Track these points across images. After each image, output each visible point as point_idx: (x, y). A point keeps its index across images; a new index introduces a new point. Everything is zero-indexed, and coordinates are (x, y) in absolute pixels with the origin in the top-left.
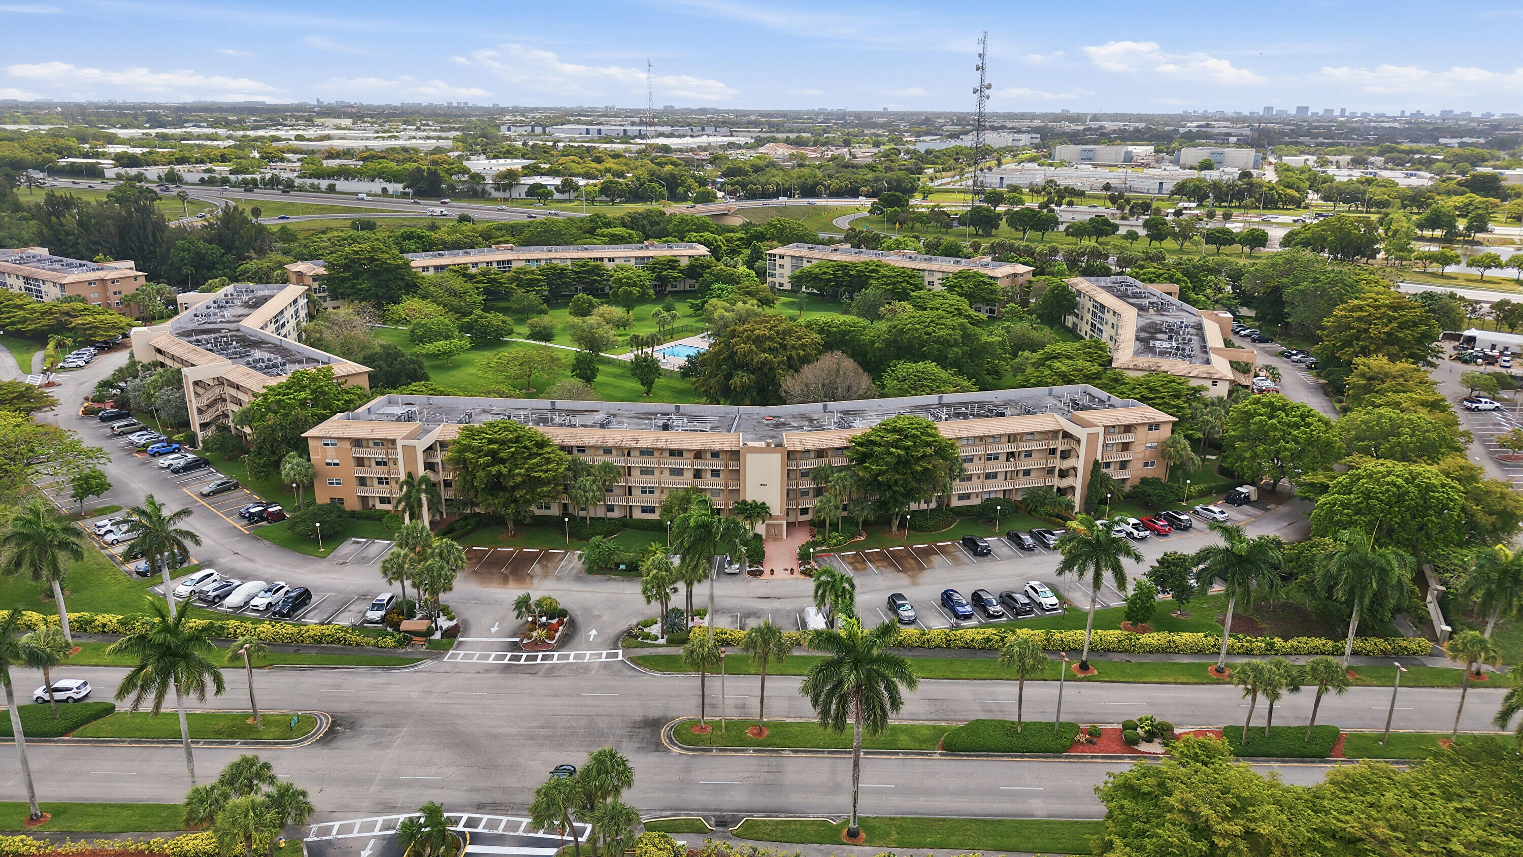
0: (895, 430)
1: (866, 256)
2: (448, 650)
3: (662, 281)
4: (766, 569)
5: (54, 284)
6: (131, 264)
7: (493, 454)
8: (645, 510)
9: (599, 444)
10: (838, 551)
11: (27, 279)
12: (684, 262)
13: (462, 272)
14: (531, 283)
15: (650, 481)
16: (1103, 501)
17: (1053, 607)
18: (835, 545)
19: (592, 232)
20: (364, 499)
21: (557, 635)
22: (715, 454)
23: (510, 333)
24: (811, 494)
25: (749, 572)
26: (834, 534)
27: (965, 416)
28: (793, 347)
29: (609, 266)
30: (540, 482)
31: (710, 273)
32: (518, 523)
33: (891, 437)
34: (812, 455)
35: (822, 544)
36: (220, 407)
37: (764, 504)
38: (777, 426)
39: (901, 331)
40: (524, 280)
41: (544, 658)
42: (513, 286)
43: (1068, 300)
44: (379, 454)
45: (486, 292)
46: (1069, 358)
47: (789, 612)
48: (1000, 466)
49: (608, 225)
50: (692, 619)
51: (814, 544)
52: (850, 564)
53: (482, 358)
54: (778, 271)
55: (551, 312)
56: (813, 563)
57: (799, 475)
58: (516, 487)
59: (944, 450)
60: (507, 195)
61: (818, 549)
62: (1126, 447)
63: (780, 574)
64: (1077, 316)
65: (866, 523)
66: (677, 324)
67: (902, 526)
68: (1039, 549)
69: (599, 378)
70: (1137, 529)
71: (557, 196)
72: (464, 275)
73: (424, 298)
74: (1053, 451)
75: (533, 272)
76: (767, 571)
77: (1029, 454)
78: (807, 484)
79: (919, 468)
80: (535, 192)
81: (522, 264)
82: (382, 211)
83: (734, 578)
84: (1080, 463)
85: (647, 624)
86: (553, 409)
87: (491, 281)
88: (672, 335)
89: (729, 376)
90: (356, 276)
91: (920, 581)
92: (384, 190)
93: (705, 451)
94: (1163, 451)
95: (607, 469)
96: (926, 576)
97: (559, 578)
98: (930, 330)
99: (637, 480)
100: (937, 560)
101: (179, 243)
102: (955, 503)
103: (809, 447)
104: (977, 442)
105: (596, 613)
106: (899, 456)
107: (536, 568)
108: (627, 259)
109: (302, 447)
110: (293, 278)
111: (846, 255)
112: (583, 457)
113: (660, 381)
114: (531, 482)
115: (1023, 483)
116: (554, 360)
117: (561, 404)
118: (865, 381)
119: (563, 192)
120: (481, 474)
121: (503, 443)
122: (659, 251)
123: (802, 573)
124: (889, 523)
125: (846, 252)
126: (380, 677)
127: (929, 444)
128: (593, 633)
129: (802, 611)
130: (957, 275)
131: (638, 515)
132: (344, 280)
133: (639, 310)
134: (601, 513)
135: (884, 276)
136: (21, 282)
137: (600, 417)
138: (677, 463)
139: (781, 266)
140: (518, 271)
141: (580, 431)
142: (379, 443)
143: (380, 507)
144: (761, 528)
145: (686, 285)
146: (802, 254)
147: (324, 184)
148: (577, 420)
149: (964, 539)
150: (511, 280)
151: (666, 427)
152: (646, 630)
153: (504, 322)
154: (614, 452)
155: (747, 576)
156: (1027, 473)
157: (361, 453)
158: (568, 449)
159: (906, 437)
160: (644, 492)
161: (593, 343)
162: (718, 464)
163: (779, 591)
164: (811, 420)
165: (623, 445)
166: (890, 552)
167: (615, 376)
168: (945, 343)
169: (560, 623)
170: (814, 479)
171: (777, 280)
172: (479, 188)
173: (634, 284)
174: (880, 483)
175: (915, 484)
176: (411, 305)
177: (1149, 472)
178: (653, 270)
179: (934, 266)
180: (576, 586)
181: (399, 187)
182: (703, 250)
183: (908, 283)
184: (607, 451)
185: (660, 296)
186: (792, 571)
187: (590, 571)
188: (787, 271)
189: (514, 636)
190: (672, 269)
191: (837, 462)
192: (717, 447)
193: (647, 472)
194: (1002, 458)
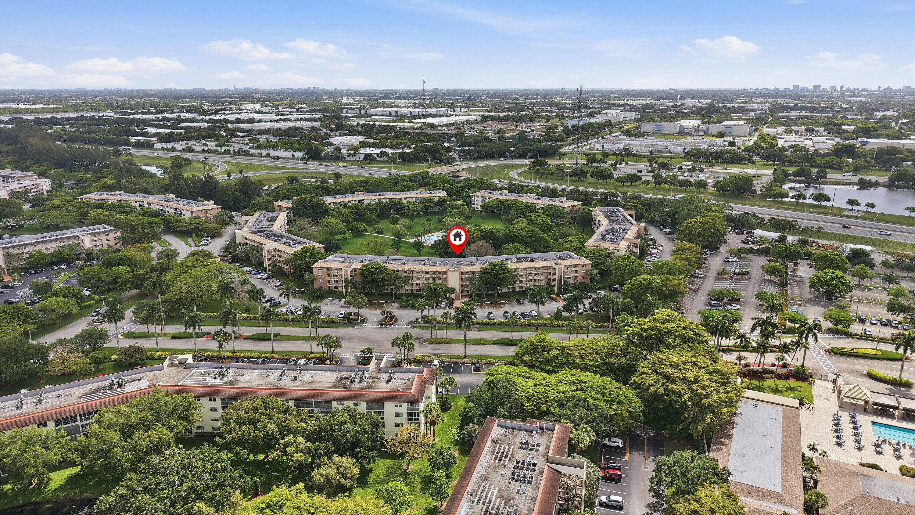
0: (494, 265)
1: (514, 197)
2: (363, 324)
3: (427, 208)
5: (188, 211)
6: (213, 202)
7: (373, 271)
8: (417, 290)
9: (403, 269)
11: (175, 209)
12: (436, 199)
13: (344, 205)
14: (373, 210)
15: (419, 282)
16: (565, 289)
17: (536, 316)
18: (476, 301)
19: (396, 184)
20: (329, 287)
21: (393, 321)
22: (439, 273)
23: (366, 231)
24: (469, 286)
25: (448, 308)
26: (476, 298)
27: (522, 262)
29: (404, 201)
30: (386, 280)
31: (447, 204)
32: (378, 294)
33: (492, 267)
34: (470, 273)
36: (274, 259)
37: (454, 288)
38: (459, 264)
39: (510, 232)
40: (370, 208)
41: (389, 326)
42: (366, 211)
44: (335, 273)
45: (356, 213)
46: (572, 242)
48: (533, 278)
49: (403, 180)
52: (478, 306)
53: (359, 241)
54: (476, 202)
55: (381, 221)
57: (465, 279)
58: (379, 281)
59: (509, 271)
60: (353, 159)
61: (471, 302)
62: (576, 272)
65: (486, 294)
66: (432, 227)
67: (497, 296)
69: (401, 249)
71: (378, 159)
72: (346, 207)
73: (333, 217)
74: (549, 273)
75: (373, 205)
76: (454, 308)
77: (542, 274)
78: (468, 283)
79: (501, 277)
80: (369, 158)
81: (368, 202)
82: (296, 169)
83: (444, 309)
84: (556, 277)
86: (388, 259)
87: (357, 209)
88: (430, 231)
90: (305, 208)
92: (293, 156)
93: (436, 272)
94: (587, 274)
95: (406, 277)
97: (392, 309)
99: (415, 281)
100: (507, 305)
101: (227, 192)
103: (469, 271)
104: (525, 270)
105: (403, 316)
106: (494, 273)
107: (385, 306)
108: (412, 198)
109: (311, 270)
110: (277, 208)
111: (505, 196)
112: (398, 274)
113: (424, 250)
114: (384, 280)
115: (540, 283)
116: (385, 242)
117: (390, 257)
118: (492, 250)
119: (381, 157)
120: (369, 278)
121: (375, 268)
122: (425, 194)
124: (493, 295)
126: (346, 329)
127: (504, 270)
128: (402, 321)
130: (548, 206)
131: (415, 292)
132: (300, 209)
133: (417, 220)
134: (404, 292)
135: (518, 206)
136: (172, 210)
137: (403, 261)
138: (428, 276)
139: (478, 201)
140: (368, 205)
141: (398, 266)
142: (336, 269)
143: (334, 289)
144: (453, 296)
145: (437, 209)
146: (486, 195)
147: (264, 152)
148: (396, 262)
149: (517, 300)
150: (365, 209)
151: (424, 264)
152: (417, 320)
153: (363, 226)
154: (408, 272)
156: (541, 280)
157: (329, 272)
158: (394, 271)
159: (498, 267)
160: (417, 285)
161: (399, 235)
162: (440, 276)
164: (471, 262)
165: (411, 270)
166: (493, 303)
167: (407, 248)
168: (524, 236)
169: (393, 318)
170: (471, 281)
171: (476, 206)
172: (340, 155)
173: (415, 210)
174: (489, 281)
175: (500, 282)
176: (329, 220)
177: (584, 280)
178: (423, 203)
179: (540, 202)
181: (301, 154)
182: (444, 194)
183: (528, 209)
184: (406, 272)
185: (426, 213)
187: (401, 307)
188: (480, 203)
189: (380, 321)
190: (431, 202)
191: (477, 276)
192: (440, 271)
193: (418, 278)
194: (533, 275)
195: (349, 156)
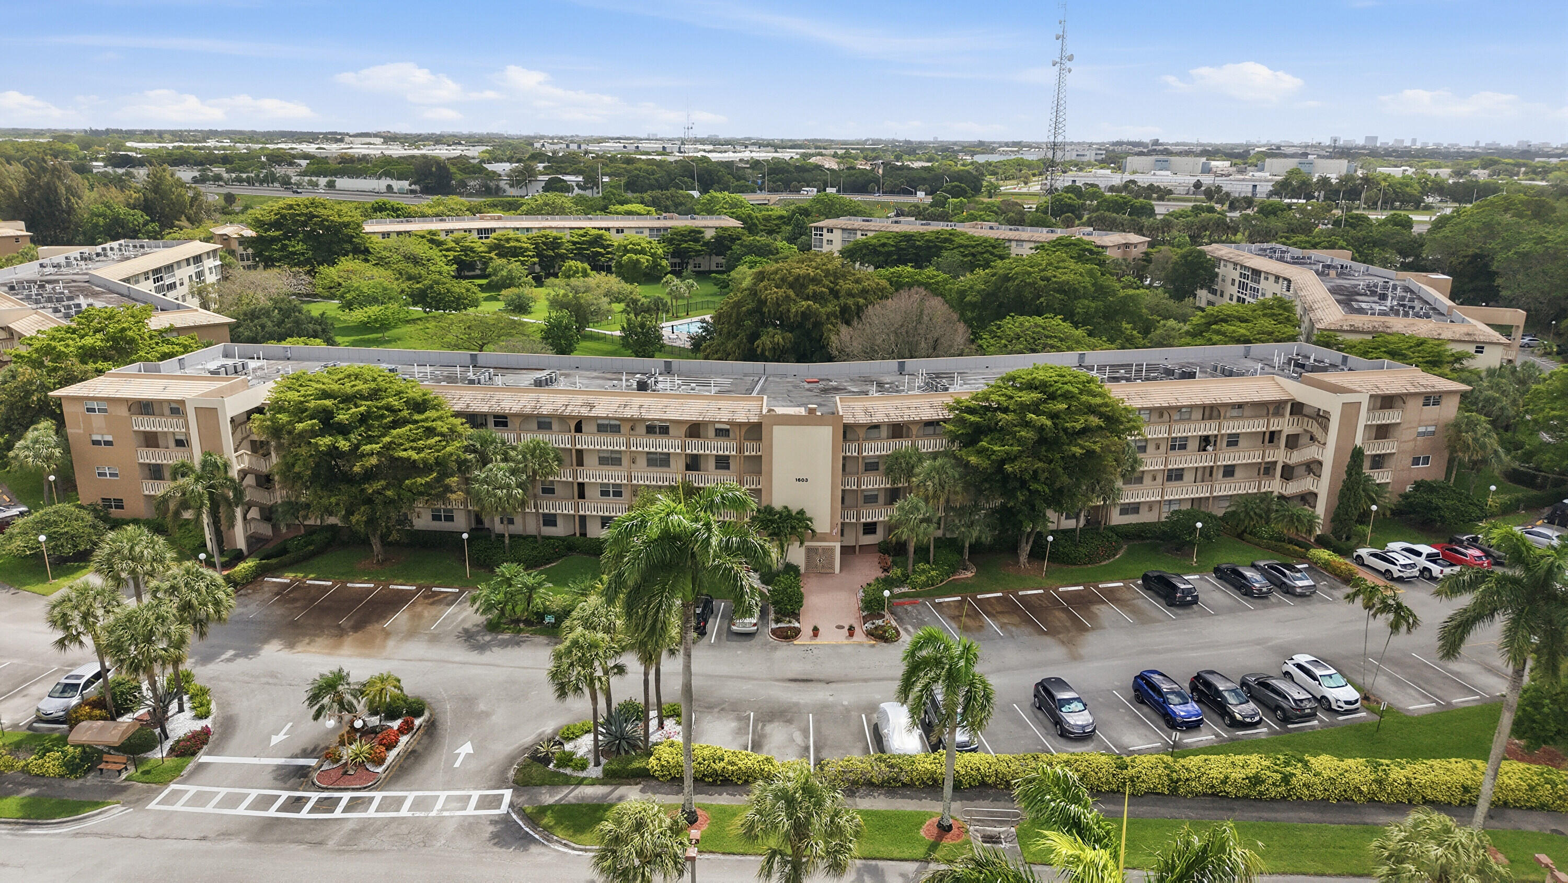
0: (1031, 386)
1: (935, 227)
2: (166, 783)
3: (682, 257)
4: (805, 626)
6: (20, 225)
8: (605, 523)
9: (528, 410)
10: (931, 595)
12: (709, 234)
13: (432, 239)
14: (515, 251)
15: (614, 475)
16: (1364, 517)
17: (1350, 708)
18: (925, 585)
19: (604, 209)
21: (392, 755)
22: (722, 433)
24: (881, 499)
25: (774, 632)
26: (921, 566)
27: (1128, 380)
28: (850, 294)
29: (616, 235)
30: (412, 468)
31: (741, 245)
33: (1027, 397)
34: (884, 432)
35: (901, 582)
37: (801, 512)
38: (825, 391)
40: (507, 248)
41: (353, 805)
42: (493, 255)
43: (1205, 269)
45: (457, 261)
47: (848, 710)
48: (1189, 460)
50: (661, 726)
51: (889, 583)
52: (953, 618)
54: (826, 248)
56: (888, 616)
57: (861, 467)
58: (369, 475)
60: (523, 192)
61: (896, 591)
63: (831, 636)
64: (1214, 292)
65: (977, 549)
66: (695, 299)
67: (1037, 554)
68: (1277, 596)
70: (1434, 562)
71: (578, 192)
72: (432, 241)
74: (1273, 436)
75: (519, 240)
76: (807, 630)
77: (1233, 441)
78: (875, 483)
79: (1077, 451)
81: (508, 233)
83: (747, 644)
84: (1325, 454)
85: (570, 736)
86: (475, 367)
87: (465, 250)
88: (689, 311)
89: (754, 336)
91: (1083, 651)
92: (389, 188)
93: (706, 424)
95: (538, 452)
96: (1092, 643)
97: (435, 639)
98: (1048, 274)
99: (593, 473)
100: (1105, 612)
102: (1117, 519)
103: (879, 418)
104: (1155, 417)
105: (482, 707)
106: (1042, 428)
107: (401, 618)
108: (639, 230)
111: (910, 227)
112: (501, 433)
114: (395, 468)
115: (1225, 488)
117: (486, 359)
118: (961, 333)
119: (584, 188)
122: (680, 222)
123: (869, 634)
124: (1014, 550)
125: (909, 223)
127: (1092, 410)
128: (467, 749)
129: (872, 708)
130: (1056, 243)
131: (594, 531)
132: (274, 240)
134: (534, 527)
135: (961, 246)
138: (660, 445)
139: (830, 242)
140: (502, 240)
141: (499, 395)
142: (179, 409)
144: (797, 555)
146: (856, 225)
147: (323, 180)
149: (1145, 578)
152: (568, 747)
153: (468, 290)
154: (555, 426)
155: (771, 638)
156: (1229, 471)
157: (150, 425)
158: (475, 419)
159: (1052, 397)
160: (605, 493)
161: (579, 312)
162: (725, 448)
163: (831, 668)
164: (880, 385)
165: (568, 412)
166: (1022, 599)
168: (1071, 292)
169: (406, 728)
170: (889, 471)
172: (492, 184)
173: (642, 252)
174: (1006, 477)
175: (1065, 480)
176: (348, 267)
177: (1423, 472)
178: (670, 241)
179: (1022, 235)
180: (461, 653)
181: (405, 184)
182: (733, 223)
183: (992, 254)
184: (544, 423)
186: (851, 630)
187: (493, 627)
188: (837, 248)
189: (305, 754)
190: (696, 240)
191: (927, 445)
192: (725, 416)
193: (611, 460)
194: (1193, 445)
195: (512, 186)
